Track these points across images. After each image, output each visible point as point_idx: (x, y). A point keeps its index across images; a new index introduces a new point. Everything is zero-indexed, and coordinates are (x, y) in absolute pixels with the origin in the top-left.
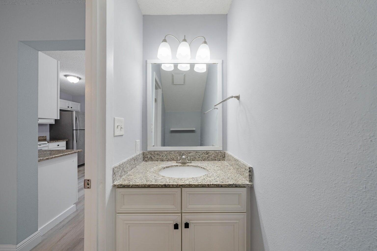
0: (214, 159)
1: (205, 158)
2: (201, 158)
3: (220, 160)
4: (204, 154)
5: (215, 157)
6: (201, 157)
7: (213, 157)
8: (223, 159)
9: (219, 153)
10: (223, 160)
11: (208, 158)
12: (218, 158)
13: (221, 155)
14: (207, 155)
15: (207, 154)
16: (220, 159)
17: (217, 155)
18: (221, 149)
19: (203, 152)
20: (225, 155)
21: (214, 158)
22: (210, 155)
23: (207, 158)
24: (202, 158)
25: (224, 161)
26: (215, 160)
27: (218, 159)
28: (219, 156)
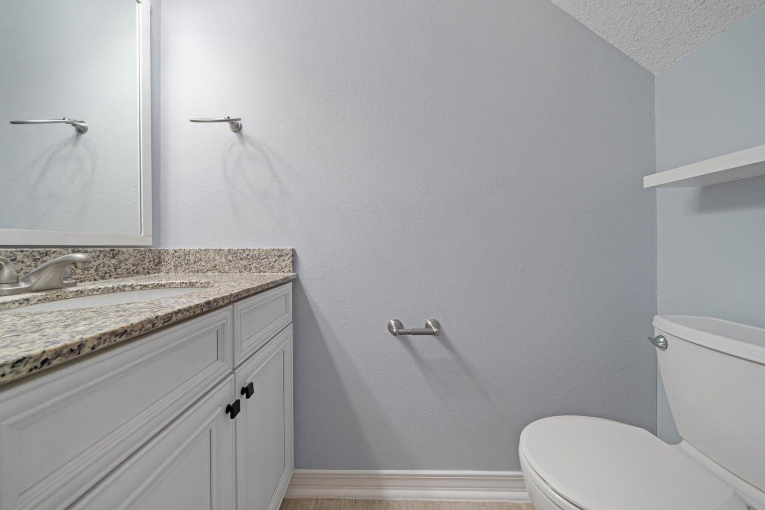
0: (133, 271)
1: (106, 269)
2: (92, 271)
3: (150, 271)
4: (105, 255)
5: (138, 265)
6: (94, 268)
7: (131, 266)
8: (156, 269)
9: (147, 253)
10: (155, 273)
11: (115, 269)
12: (143, 266)
13: (152, 259)
14: (113, 261)
15: (114, 256)
16: (148, 269)
17: (143, 259)
18: (149, 242)
19: (102, 249)
20: (160, 258)
21: (135, 268)
22: (122, 258)
23: (113, 270)
24: (97, 270)
25: (159, 272)
26: (138, 273)
27: (144, 269)
28: (147, 260)
